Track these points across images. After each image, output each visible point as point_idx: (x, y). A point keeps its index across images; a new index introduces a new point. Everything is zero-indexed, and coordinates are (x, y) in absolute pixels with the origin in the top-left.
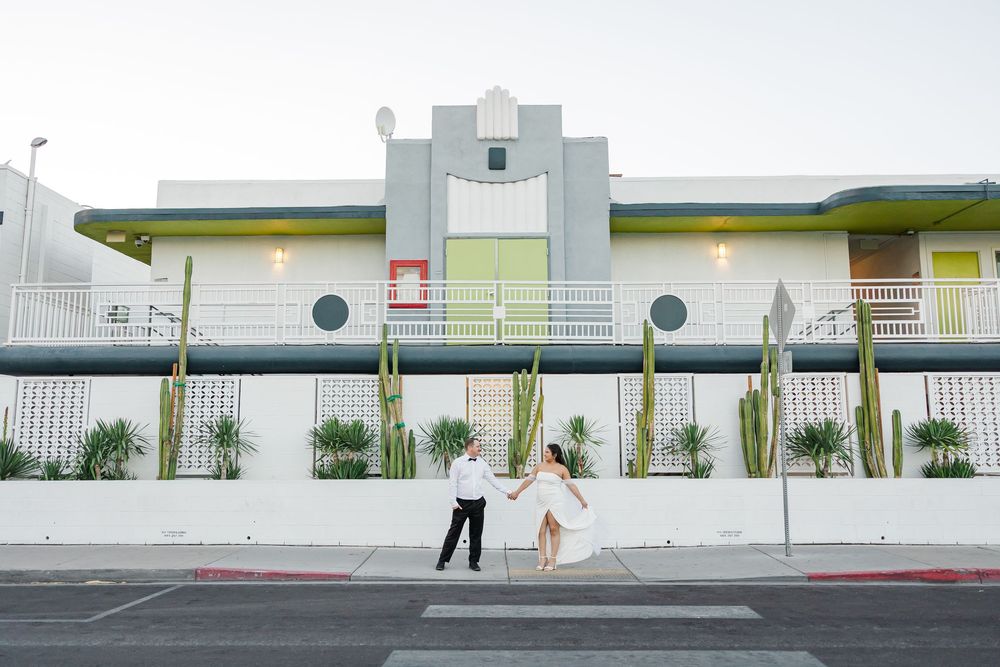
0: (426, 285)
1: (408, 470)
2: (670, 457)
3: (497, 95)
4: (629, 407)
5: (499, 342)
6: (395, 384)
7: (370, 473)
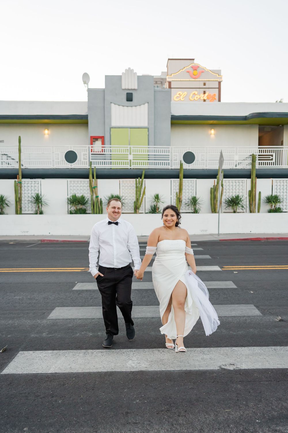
0: (104, 147)
1: (101, 212)
2: (188, 207)
3: (129, 71)
4: (174, 190)
5: (131, 168)
6: (95, 183)
7: (87, 213)
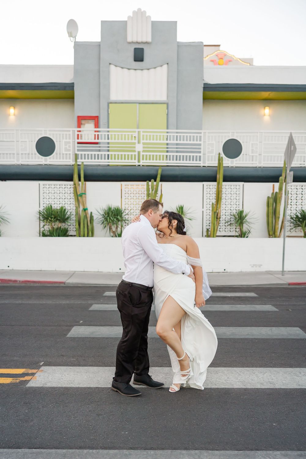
0: (98, 131)
1: (90, 233)
2: (229, 227)
3: (139, 14)
4: (208, 201)
5: (139, 164)
6: (82, 187)
7: (70, 234)
